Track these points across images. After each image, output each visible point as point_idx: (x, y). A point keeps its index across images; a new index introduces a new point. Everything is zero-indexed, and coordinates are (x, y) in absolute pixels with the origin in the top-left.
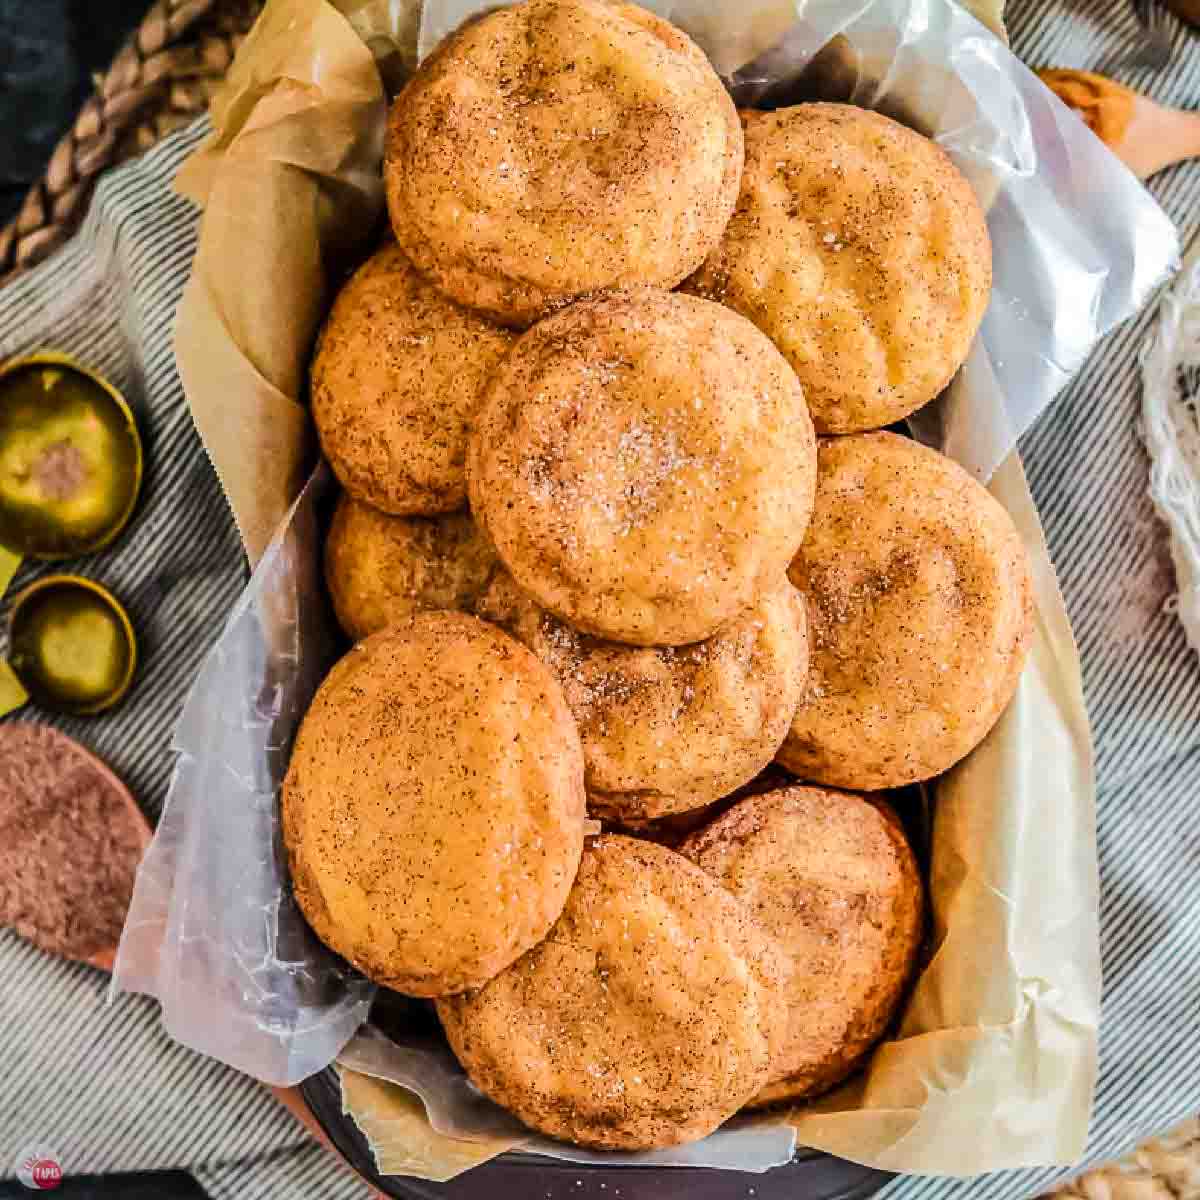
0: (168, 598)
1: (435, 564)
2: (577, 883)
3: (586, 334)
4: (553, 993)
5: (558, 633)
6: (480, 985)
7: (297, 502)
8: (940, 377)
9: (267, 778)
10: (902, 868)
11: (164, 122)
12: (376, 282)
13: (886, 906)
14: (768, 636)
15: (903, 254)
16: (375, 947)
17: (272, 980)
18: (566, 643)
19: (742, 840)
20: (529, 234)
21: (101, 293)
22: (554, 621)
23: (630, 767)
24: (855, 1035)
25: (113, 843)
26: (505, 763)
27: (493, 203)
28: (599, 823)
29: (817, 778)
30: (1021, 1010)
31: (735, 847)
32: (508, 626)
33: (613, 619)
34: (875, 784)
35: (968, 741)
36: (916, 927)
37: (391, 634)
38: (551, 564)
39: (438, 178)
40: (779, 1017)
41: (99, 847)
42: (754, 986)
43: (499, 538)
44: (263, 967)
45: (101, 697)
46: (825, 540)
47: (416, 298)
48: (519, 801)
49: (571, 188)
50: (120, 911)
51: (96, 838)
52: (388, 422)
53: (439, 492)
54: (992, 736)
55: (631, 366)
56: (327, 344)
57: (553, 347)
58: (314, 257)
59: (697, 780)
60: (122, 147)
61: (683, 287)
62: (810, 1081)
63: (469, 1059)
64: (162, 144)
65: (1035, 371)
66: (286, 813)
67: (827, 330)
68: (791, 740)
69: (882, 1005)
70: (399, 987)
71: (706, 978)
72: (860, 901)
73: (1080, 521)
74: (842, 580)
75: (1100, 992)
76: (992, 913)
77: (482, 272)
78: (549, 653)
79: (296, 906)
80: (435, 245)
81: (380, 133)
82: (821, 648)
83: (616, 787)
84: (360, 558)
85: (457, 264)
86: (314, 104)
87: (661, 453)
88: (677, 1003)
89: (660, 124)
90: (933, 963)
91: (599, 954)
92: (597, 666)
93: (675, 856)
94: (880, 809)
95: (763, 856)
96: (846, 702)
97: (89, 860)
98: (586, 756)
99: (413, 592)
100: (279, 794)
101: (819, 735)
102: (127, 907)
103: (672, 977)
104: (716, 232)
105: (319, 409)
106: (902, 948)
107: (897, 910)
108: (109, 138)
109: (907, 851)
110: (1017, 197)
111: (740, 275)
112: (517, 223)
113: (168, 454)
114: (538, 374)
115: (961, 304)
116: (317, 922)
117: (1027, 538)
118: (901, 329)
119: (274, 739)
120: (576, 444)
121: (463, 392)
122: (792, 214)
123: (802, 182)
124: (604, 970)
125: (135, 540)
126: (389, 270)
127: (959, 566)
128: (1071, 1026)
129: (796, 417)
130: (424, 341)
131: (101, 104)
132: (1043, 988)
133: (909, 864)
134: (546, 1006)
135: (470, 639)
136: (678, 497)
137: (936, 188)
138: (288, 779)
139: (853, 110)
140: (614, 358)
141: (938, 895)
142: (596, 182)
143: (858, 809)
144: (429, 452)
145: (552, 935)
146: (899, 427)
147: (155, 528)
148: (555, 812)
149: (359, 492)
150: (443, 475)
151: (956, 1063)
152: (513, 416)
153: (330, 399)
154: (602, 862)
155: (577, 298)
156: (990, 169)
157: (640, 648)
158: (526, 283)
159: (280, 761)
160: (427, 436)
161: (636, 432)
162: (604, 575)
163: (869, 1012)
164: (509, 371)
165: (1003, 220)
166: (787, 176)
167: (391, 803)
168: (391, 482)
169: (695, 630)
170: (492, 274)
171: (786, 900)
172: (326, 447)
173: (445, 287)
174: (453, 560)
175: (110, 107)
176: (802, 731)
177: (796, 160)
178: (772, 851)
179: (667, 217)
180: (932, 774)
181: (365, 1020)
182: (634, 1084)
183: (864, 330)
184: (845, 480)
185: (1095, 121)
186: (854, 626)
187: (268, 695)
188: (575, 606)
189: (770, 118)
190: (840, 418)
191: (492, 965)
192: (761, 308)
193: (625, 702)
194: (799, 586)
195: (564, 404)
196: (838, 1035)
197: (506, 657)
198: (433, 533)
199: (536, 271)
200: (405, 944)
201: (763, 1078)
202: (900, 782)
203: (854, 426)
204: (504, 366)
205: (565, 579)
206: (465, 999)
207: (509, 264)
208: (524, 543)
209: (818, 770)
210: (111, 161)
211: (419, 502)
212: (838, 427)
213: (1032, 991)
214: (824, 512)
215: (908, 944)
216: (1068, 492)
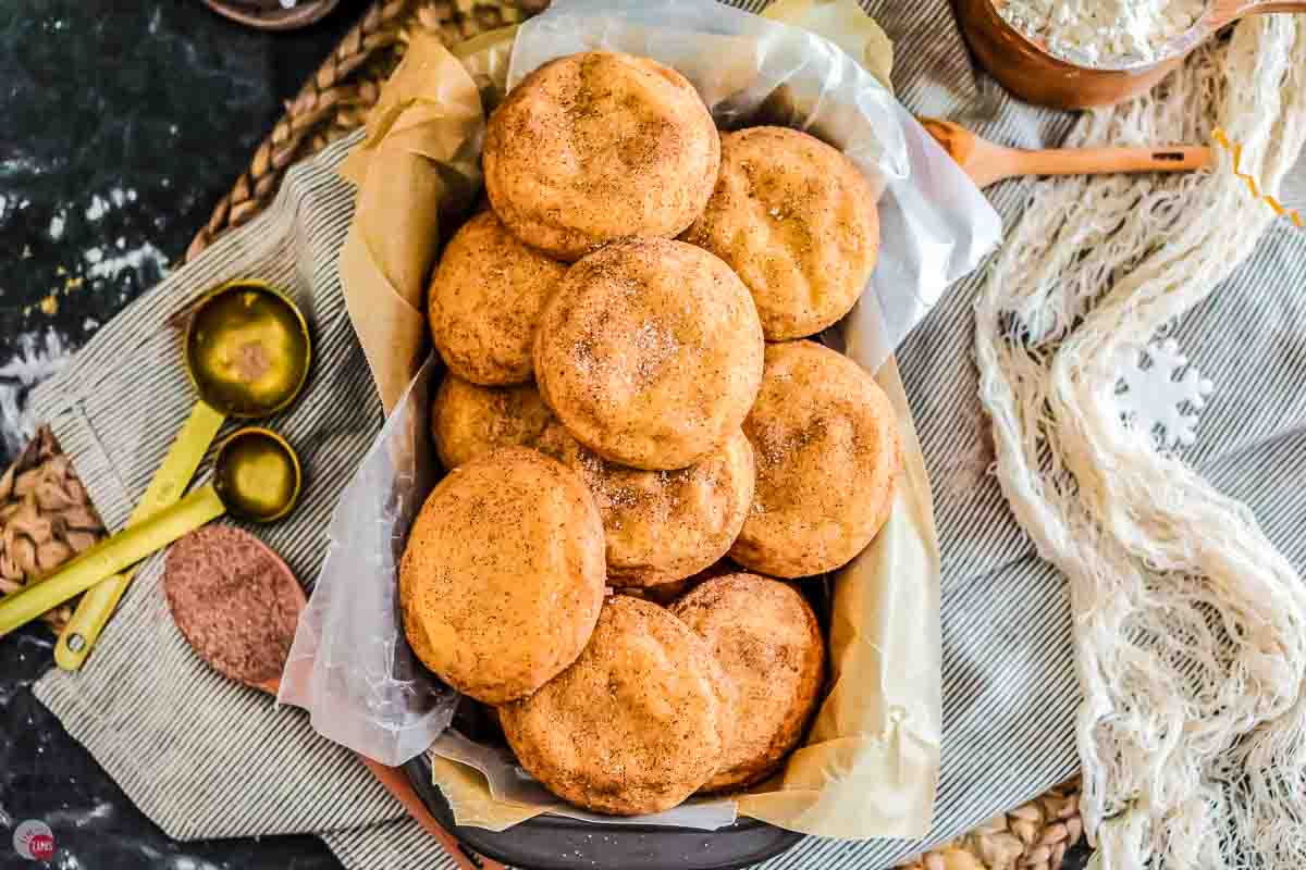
0: (322, 448)
1: (507, 421)
2: (597, 626)
3: (616, 263)
4: (581, 701)
5: (589, 461)
6: (530, 693)
7: (415, 379)
8: (845, 306)
9: (390, 556)
10: (812, 631)
11: (331, 136)
12: (473, 234)
13: (800, 656)
14: (729, 468)
15: (822, 223)
16: (460, 666)
17: (389, 693)
18: (595, 468)
19: (706, 606)
20: (579, 200)
21: (285, 244)
22: (588, 452)
23: (636, 547)
24: (777, 744)
25: (280, 607)
26: (554, 542)
27: (557, 180)
28: (611, 589)
29: (756, 568)
30: (889, 729)
31: (703, 609)
32: (558, 455)
33: (628, 450)
34: (795, 573)
35: (858, 545)
36: (819, 672)
37: (478, 460)
38: (588, 412)
39: (520, 162)
40: (730, 723)
41: (270, 609)
42: (713, 700)
43: (554, 395)
44: (383, 683)
45: (274, 511)
46: (767, 408)
47: (501, 243)
48: (563, 566)
49: (607, 171)
50: (283, 654)
51: (269, 603)
52: (481, 323)
53: (513, 369)
54: (874, 544)
55: (645, 285)
56: (440, 274)
57: (593, 272)
58: (434, 217)
59: (679, 560)
60: (303, 148)
61: (679, 237)
62: (747, 774)
63: (520, 748)
64: (330, 147)
65: (908, 303)
66: (402, 581)
67: (773, 271)
68: (740, 541)
69: (797, 722)
70: (476, 696)
71: (683, 692)
72: (784, 651)
73: (932, 413)
74: (778, 433)
75: (941, 726)
76: (871, 663)
77: (547, 224)
78: (582, 475)
79: (407, 643)
80: (517, 206)
81: (479, 139)
82: (762, 480)
83: (625, 563)
84: (457, 417)
85: (531, 219)
86: (437, 116)
87: (662, 342)
88: (661, 708)
89: (666, 131)
90: (832, 694)
91: (611, 674)
92: (615, 485)
93: (662, 610)
94: (797, 591)
95: (721, 617)
96: (779, 516)
97: (262, 619)
98: (607, 542)
99: (492, 438)
100: (398, 569)
101: (761, 538)
102: (288, 652)
103: (660, 690)
104: (702, 202)
105: (433, 316)
106: (811, 686)
107: (807, 658)
108: (295, 142)
109: (815, 622)
110: (897, 193)
111: (716, 234)
112: (573, 193)
113: (328, 349)
114: (583, 289)
115: (859, 256)
116: (421, 652)
117: (898, 411)
118: (821, 272)
119: (396, 531)
120: (607, 333)
121: (531, 303)
122: (751, 196)
123: (757, 175)
124: (614, 685)
125: (301, 408)
126: (484, 226)
127: (855, 427)
128: (922, 744)
129: (751, 323)
130: (506, 272)
131: (290, 121)
132: (904, 715)
133: (816, 631)
134: (574, 710)
135: (532, 462)
136: (674, 371)
137: (845, 182)
138: (405, 557)
139: (792, 132)
140: (634, 280)
141: (834, 651)
142: (624, 168)
143: (784, 591)
144: (508, 342)
145: (579, 661)
146: (815, 338)
147: (316, 400)
148: (586, 573)
149: (458, 369)
150: (517, 357)
151: (846, 760)
152: (566, 315)
153: (442, 308)
154: (615, 613)
155: (609, 242)
156: (880, 174)
157: (643, 471)
158: (575, 231)
159: (400, 547)
160: (507, 331)
161: (648, 327)
162: (623, 419)
163: (788, 726)
164: (564, 287)
165: (887, 205)
166: (748, 171)
167: (474, 570)
168: (481, 363)
169: (680, 460)
170: (555, 225)
171: (735, 647)
172: (437, 340)
173: (522, 234)
174: (518, 418)
175: (296, 124)
176: (749, 534)
177: (754, 160)
178: (727, 614)
179: (671, 191)
180: (834, 568)
181: (448, 725)
182: (631, 765)
183: (796, 271)
184: (781, 369)
185: (947, 146)
186: (784, 466)
187: (393, 502)
188: (602, 439)
189: (737, 135)
190: (779, 330)
191: (541, 678)
192: (730, 255)
193: (634, 507)
194: (749, 438)
195: (601, 308)
196: (766, 741)
197: (557, 474)
198: (506, 400)
199: (583, 224)
200: (482, 663)
201: (717, 765)
202: (812, 572)
203: (788, 335)
204: (560, 284)
205: (597, 423)
206: (518, 704)
207: (565, 218)
208: (571, 398)
209: (759, 562)
210: (295, 157)
211: (498, 376)
212: (778, 335)
213: (897, 716)
214: (767, 388)
215: (814, 683)
216: (926, 393)
